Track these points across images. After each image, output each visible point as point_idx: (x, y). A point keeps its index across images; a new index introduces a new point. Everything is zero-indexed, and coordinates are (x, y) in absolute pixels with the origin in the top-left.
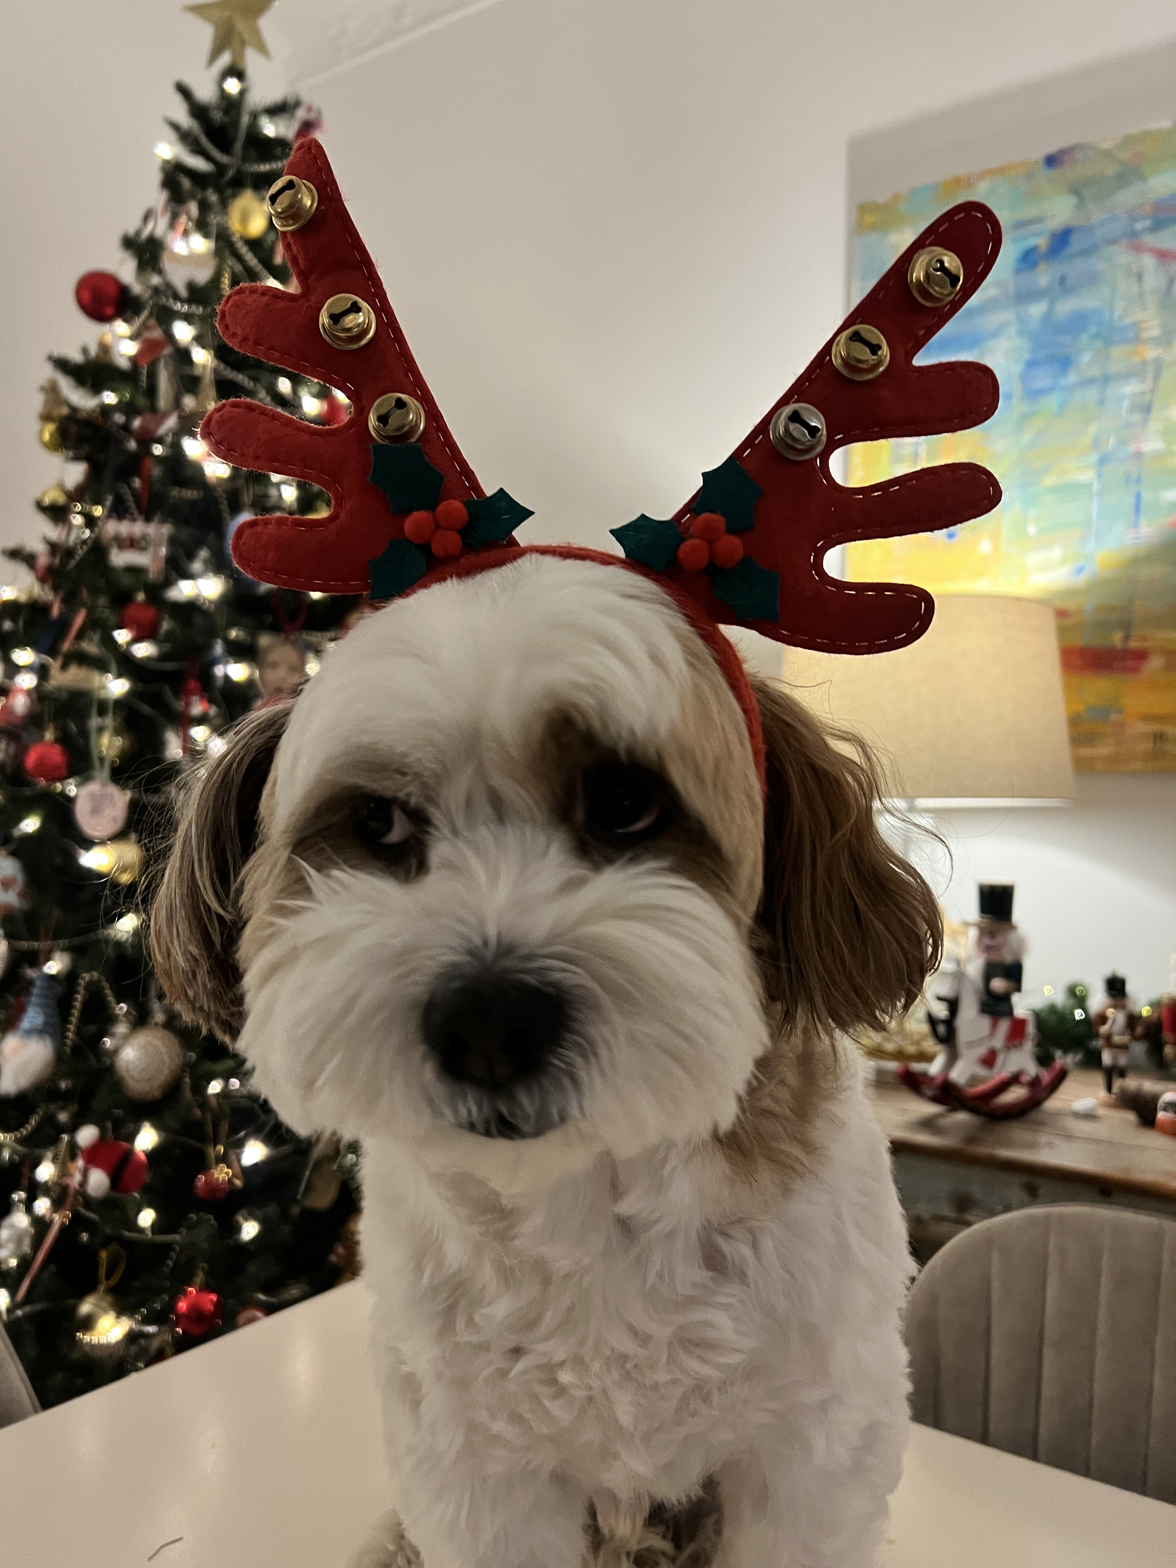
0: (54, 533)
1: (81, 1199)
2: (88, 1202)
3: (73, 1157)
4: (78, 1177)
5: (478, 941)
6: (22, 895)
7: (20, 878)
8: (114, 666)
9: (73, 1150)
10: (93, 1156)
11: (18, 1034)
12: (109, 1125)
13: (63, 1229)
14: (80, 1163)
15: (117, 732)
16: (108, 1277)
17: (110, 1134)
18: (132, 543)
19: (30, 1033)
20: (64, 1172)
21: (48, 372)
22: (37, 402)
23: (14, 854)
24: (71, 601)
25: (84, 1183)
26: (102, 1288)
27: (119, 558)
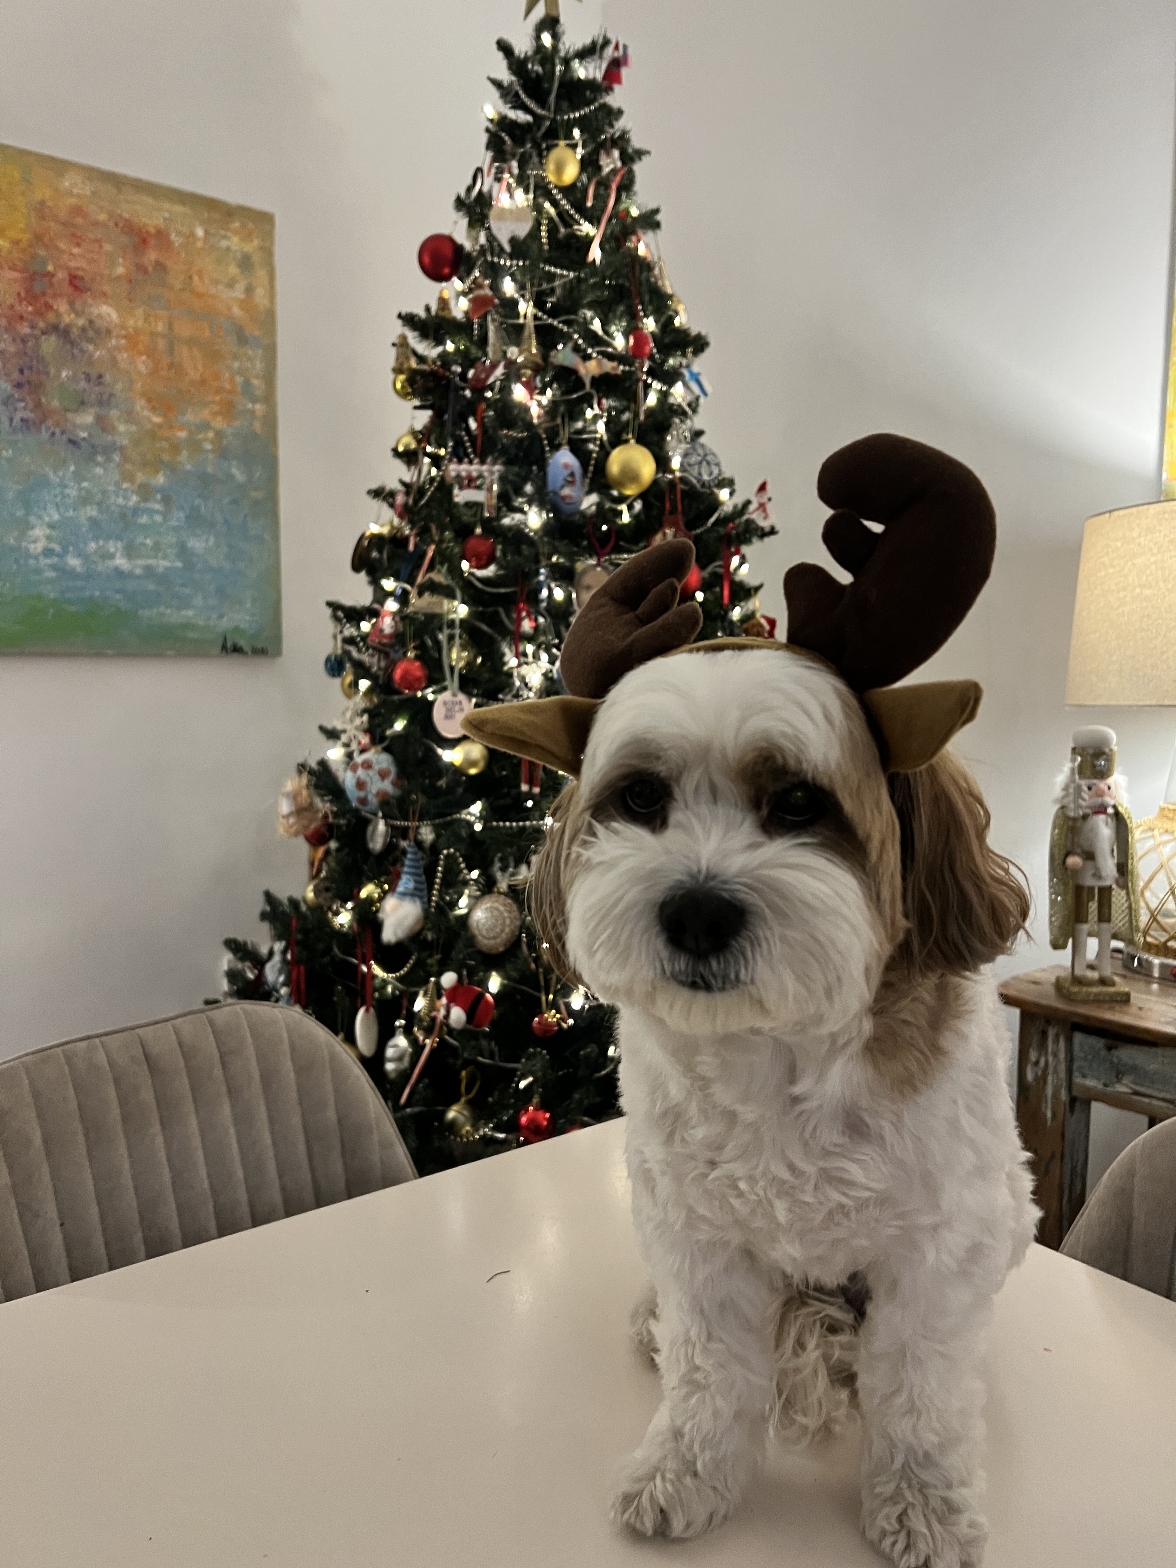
0: (408, 475)
1: (445, 1028)
2: (451, 1031)
3: (439, 997)
4: (442, 1012)
5: (695, 869)
6: (394, 784)
7: (393, 770)
8: (459, 594)
9: (439, 991)
10: (454, 996)
11: (396, 895)
12: (465, 973)
13: (433, 1051)
14: (444, 1000)
15: (463, 647)
16: (468, 1092)
17: (466, 981)
18: (470, 482)
19: (404, 895)
20: (432, 1007)
21: (398, 328)
22: (390, 357)
23: (387, 750)
24: (423, 534)
25: (447, 1016)
26: (463, 1100)
27: (461, 496)
